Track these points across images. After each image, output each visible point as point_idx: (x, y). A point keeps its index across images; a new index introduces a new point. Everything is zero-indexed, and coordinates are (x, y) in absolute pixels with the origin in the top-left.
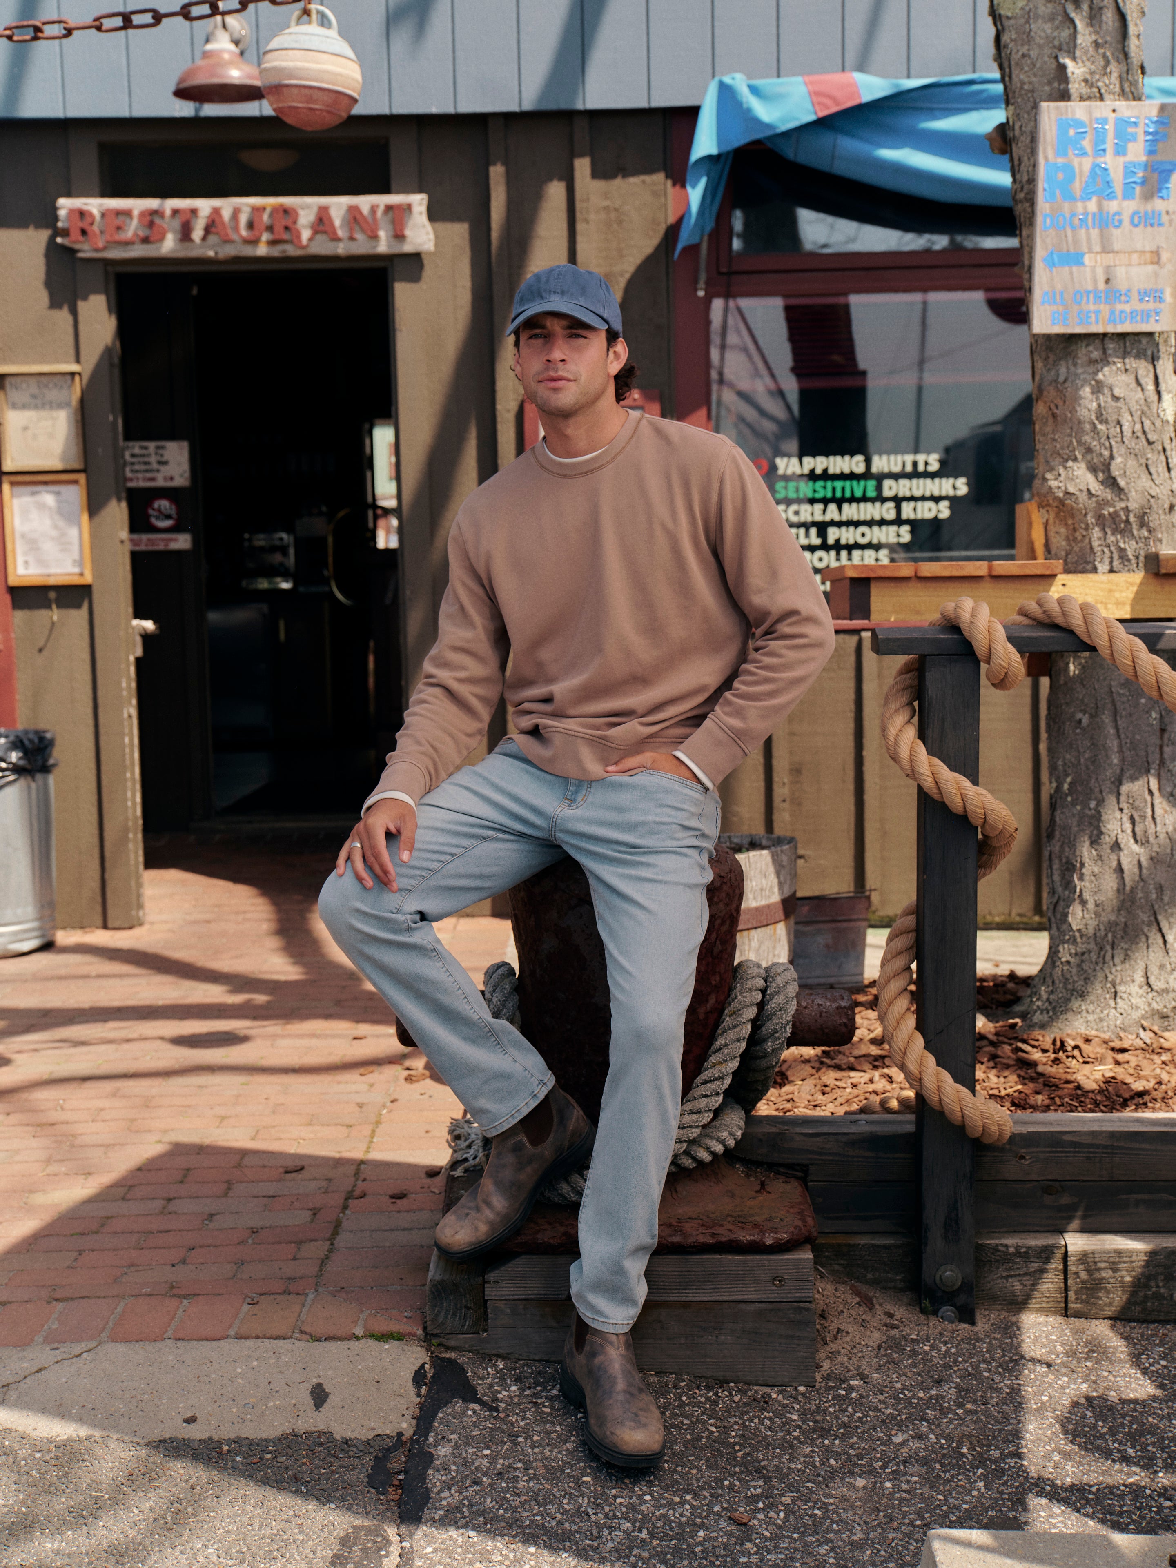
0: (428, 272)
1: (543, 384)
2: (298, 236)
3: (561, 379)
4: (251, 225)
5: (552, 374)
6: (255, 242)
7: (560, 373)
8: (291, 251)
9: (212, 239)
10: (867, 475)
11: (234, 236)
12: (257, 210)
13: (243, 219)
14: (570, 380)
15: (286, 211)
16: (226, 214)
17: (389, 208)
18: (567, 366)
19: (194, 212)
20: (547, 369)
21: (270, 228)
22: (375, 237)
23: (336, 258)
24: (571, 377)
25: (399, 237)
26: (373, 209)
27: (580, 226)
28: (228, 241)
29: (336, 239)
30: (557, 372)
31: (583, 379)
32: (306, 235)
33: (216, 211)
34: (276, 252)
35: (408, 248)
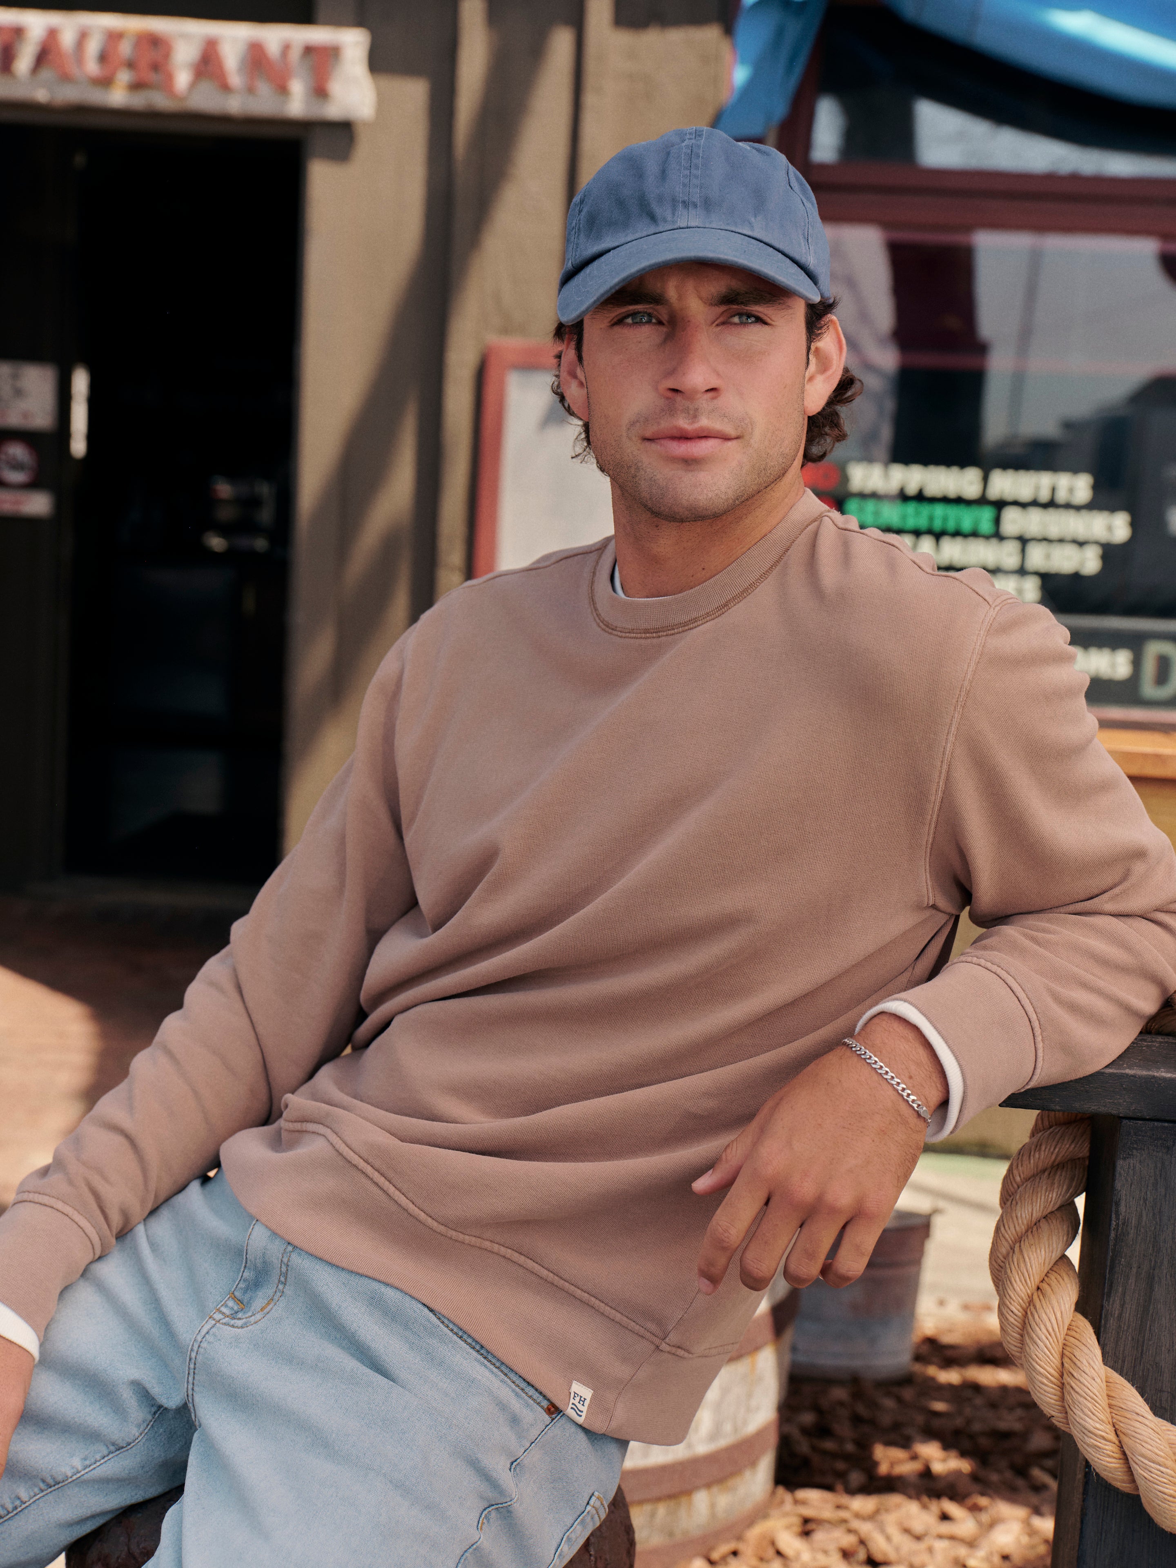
0: (363, 148)
1: (654, 447)
2: (169, 78)
3: (704, 436)
4: (103, 58)
5: (683, 423)
6: (105, 82)
7: (704, 422)
8: (160, 101)
9: (46, 74)
10: (982, 501)
11: (74, 70)
12: (114, 37)
13: (93, 47)
14: (726, 438)
15: (155, 42)
16: (67, 39)
17: (309, 50)
18: (721, 401)
19: (18, 32)
20: (670, 410)
21: (131, 65)
22: (283, 90)
23: (225, 119)
24: (730, 430)
25: (320, 92)
26: (286, 48)
27: (590, 99)
28: (66, 78)
29: (225, 88)
30: (695, 417)
31: (757, 437)
32: (182, 79)
33: (52, 34)
34: (138, 101)
35: (333, 111)
